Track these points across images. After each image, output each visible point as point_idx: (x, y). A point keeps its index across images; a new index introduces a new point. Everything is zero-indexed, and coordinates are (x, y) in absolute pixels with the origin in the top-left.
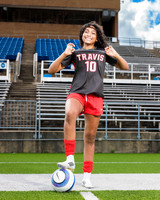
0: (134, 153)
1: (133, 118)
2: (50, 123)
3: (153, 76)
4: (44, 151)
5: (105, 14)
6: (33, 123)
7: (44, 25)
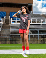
0: (37, 44)
1: (37, 34)
2: (14, 36)
3: (42, 22)
4: (12, 43)
5: (29, 5)
6: (9, 35)
7: (12, 8)
